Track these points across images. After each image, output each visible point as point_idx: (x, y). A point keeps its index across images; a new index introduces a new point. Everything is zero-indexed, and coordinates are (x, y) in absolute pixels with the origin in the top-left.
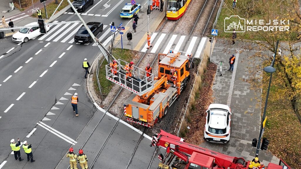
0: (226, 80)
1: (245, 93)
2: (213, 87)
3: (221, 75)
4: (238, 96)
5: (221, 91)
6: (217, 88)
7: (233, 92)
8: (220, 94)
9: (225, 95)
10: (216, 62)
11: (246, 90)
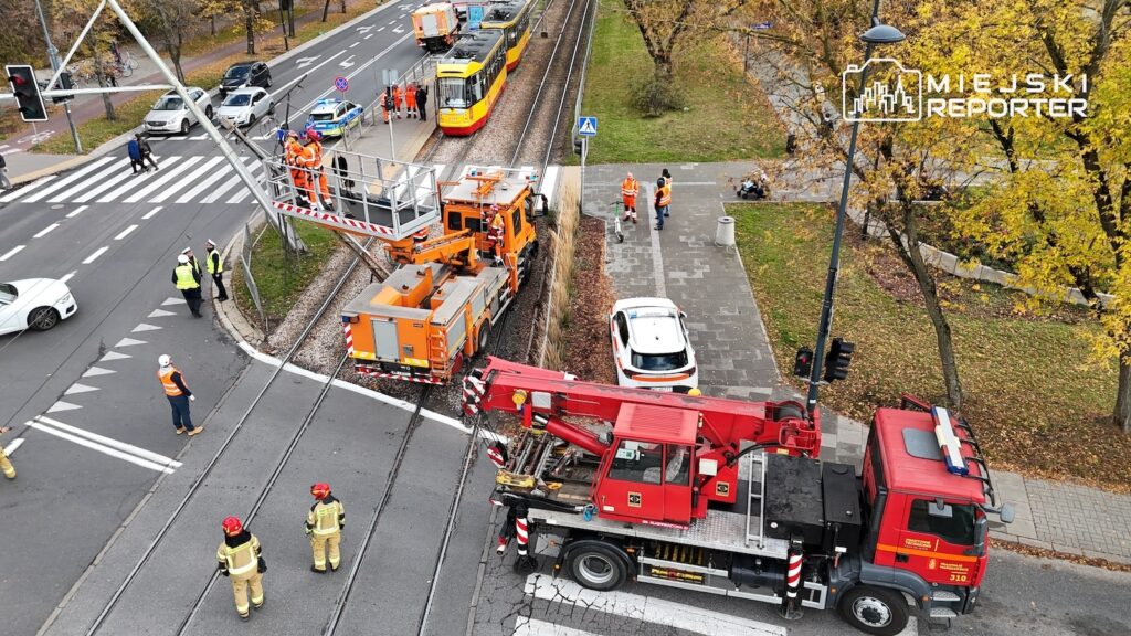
0: (639, 250)
1: (699, 274)
2: (606, 270)
3: (621, 241)
4: (682, 283)
5: (633, 275)
6: (618, 269)
7: (666, 275)
8: (633, 284)
9: (645, 283)
10: (597, 214)
11: (698, 268)
